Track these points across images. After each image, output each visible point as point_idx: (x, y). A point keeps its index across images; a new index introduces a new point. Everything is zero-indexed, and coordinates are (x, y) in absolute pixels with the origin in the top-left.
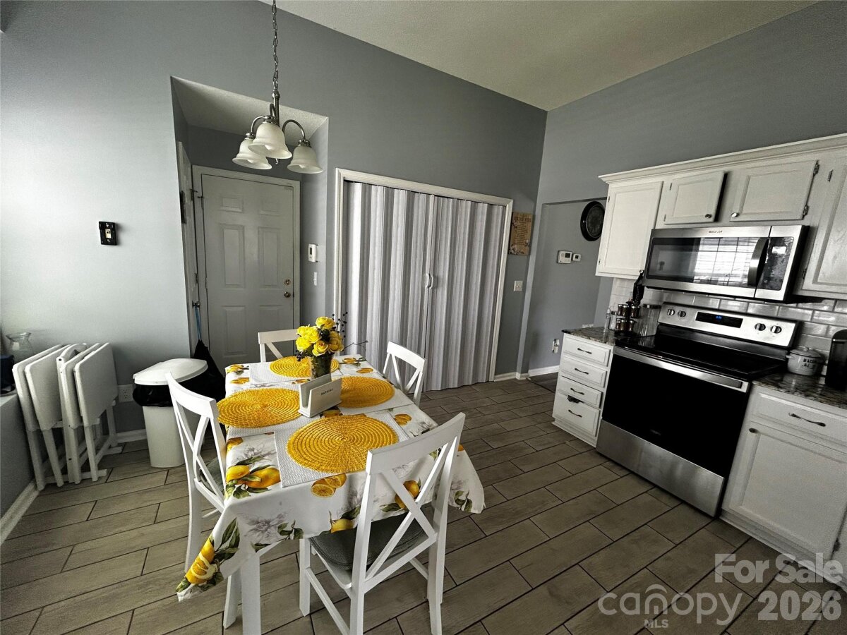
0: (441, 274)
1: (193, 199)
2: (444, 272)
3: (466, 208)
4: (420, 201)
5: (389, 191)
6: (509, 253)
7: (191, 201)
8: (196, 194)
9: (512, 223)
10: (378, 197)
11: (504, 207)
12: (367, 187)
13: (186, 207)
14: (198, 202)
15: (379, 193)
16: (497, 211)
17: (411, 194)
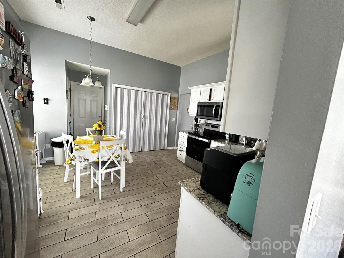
0: (147, 115)
1: (70, 91)
2: (148, 114)
3: (155, 95)
4: (139, 94)
5: (129, 90)
6: (170, 109)
7: (69, 92)
8: (71, 90)
9: (170, 100)
10: (126, 92)
11: (168, 95)
12: (122, 89)
13: (68, 94)
14: (72, 92)
15: (126, 91)
16: (165, 96)
17: (136, 91)
